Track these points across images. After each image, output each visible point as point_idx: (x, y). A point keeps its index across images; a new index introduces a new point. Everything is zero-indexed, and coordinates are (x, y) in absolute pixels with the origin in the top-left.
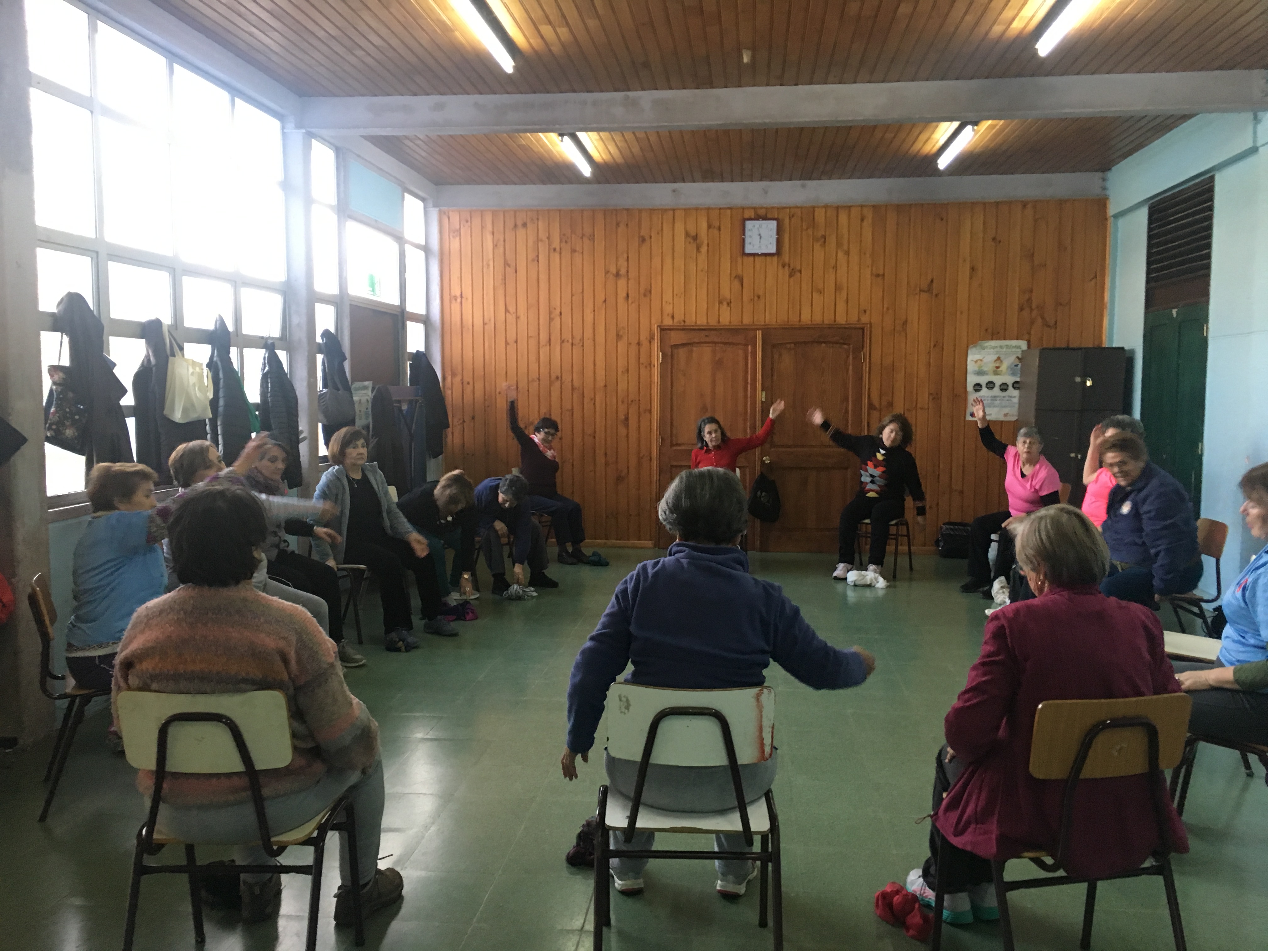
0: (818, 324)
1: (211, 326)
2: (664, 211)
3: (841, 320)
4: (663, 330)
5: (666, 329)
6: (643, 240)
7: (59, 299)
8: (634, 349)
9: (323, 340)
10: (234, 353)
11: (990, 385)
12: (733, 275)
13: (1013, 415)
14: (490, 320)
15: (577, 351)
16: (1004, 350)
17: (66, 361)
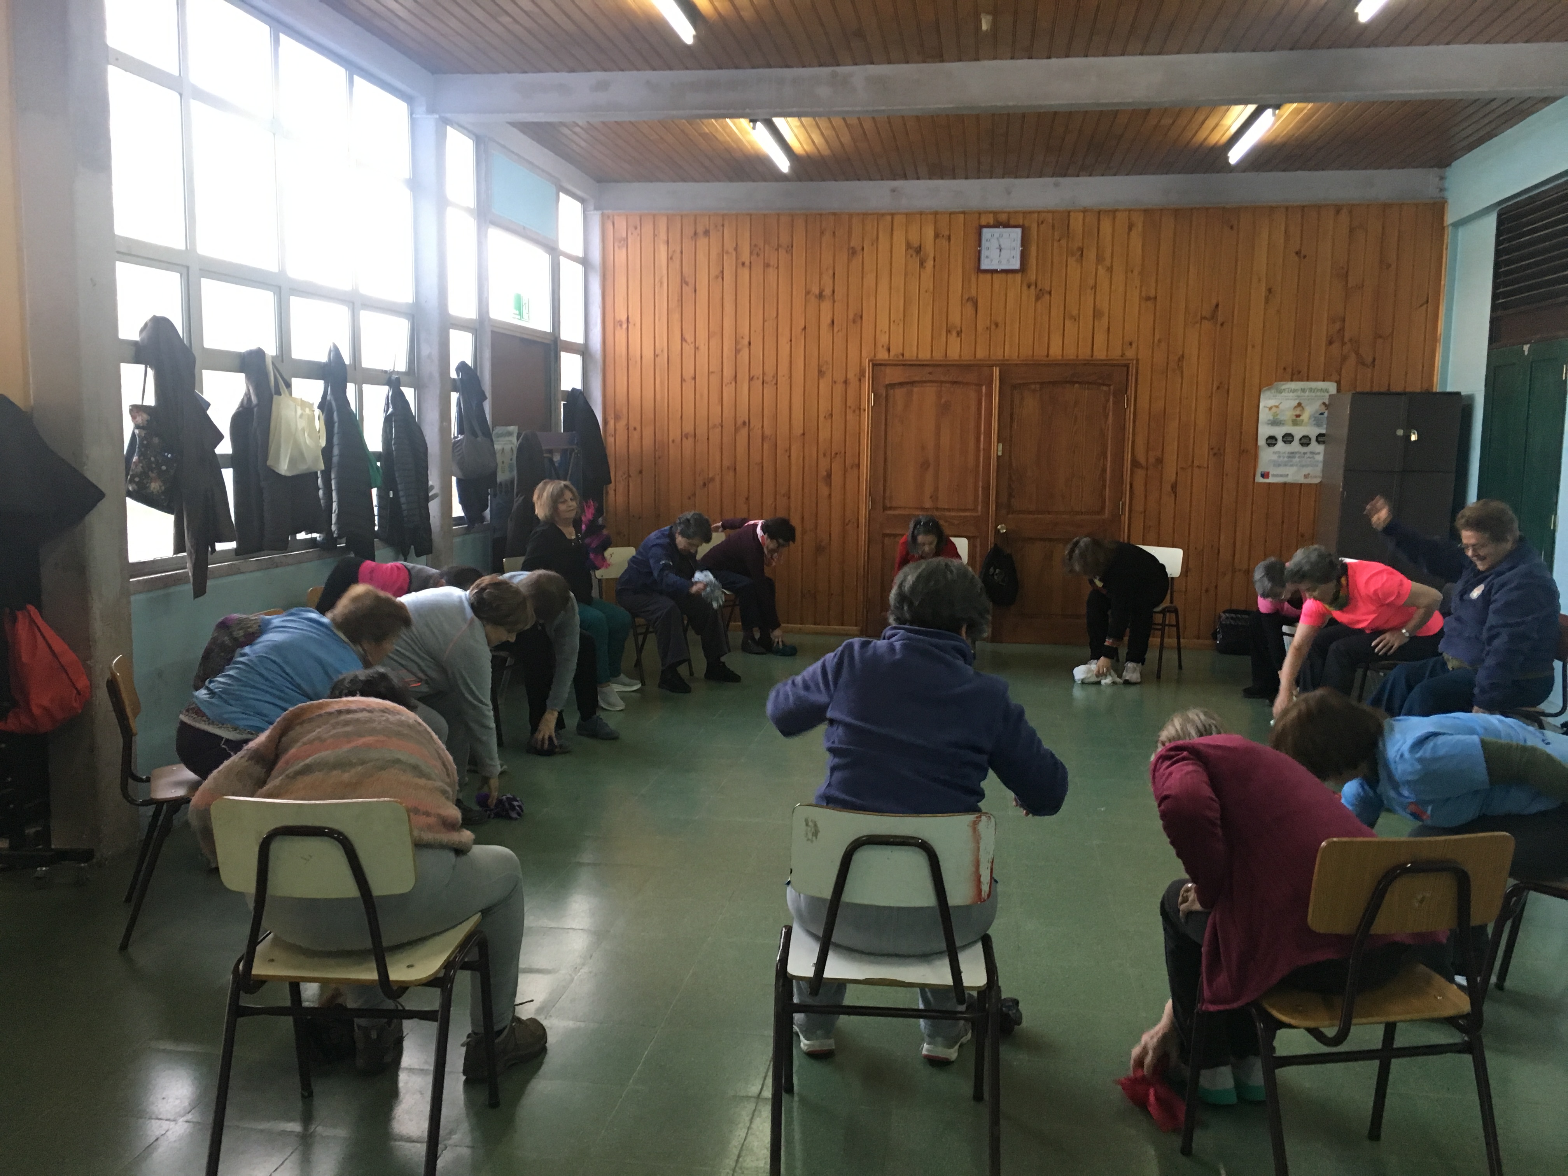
0: (1070, 360)
1: (323, 358)
2: (880, 216)
3: (1100, 354)
4: (876, 365)
5: (881, 365)
6: (853, 252)
7: (142, 325)
8: (839, 388)
9: (458, 375)
10: (351, 390)
11: (1288, 438)
12: (966, 297)
13: (1316, 477)
14: (662, 351)
15: (769, 392)
16: (1307, 393)
17: (150, 400)
